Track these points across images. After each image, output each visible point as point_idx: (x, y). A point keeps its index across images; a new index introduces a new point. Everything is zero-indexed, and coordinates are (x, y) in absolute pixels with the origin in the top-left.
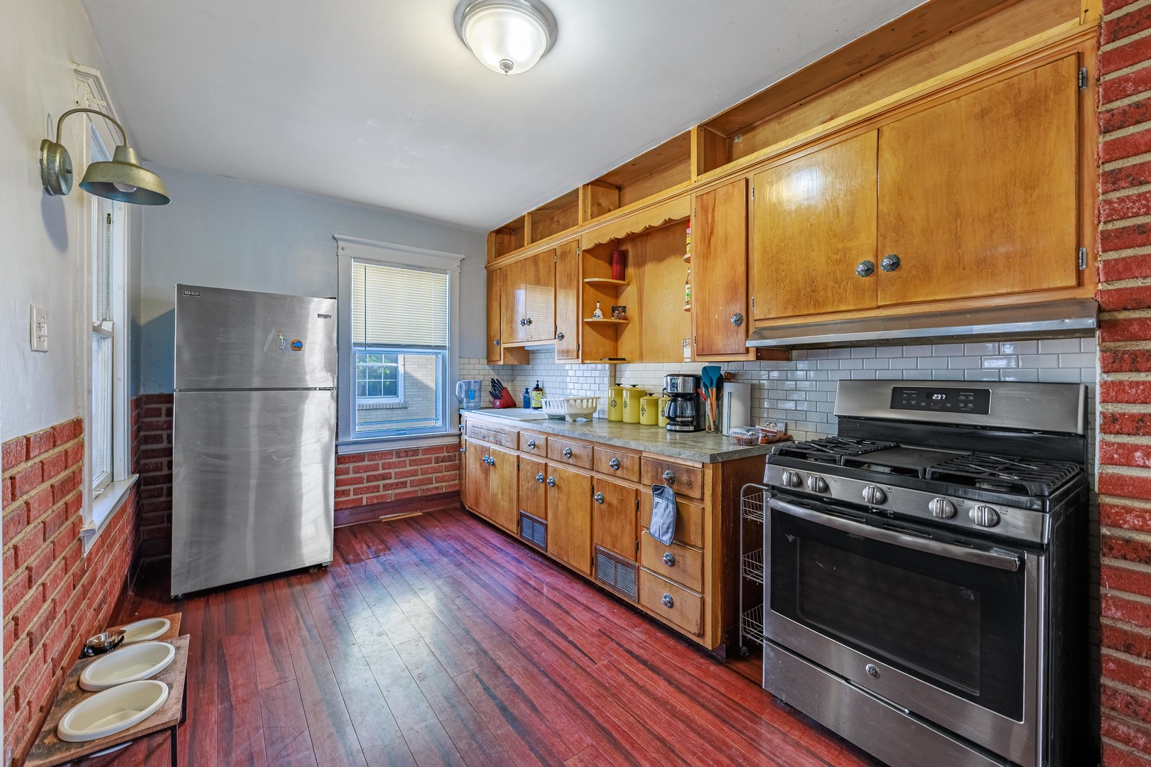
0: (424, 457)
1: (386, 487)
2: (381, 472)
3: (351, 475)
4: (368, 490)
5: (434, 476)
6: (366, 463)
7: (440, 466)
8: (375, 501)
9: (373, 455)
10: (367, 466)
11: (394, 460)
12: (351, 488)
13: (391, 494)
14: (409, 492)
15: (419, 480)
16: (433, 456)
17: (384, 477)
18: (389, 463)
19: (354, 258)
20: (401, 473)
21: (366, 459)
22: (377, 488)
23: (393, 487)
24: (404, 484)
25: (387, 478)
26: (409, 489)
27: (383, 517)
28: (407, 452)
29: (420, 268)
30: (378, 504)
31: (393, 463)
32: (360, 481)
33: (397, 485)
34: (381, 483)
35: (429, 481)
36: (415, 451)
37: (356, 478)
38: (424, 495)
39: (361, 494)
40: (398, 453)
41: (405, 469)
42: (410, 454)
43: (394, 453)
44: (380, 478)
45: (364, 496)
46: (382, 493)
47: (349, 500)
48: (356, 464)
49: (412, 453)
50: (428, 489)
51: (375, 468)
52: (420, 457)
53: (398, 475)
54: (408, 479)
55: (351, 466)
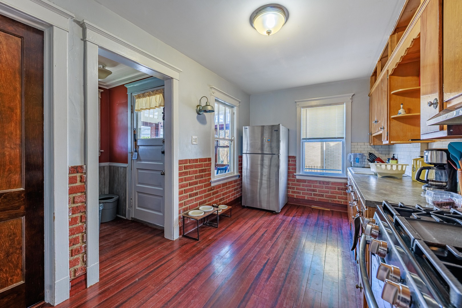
0: (332, 186)
1: (315, 195)
2: (312, 188)
3: (301, 187)
4: (307, 194)
5: (337, 195)
6: (306, 184)
7: (340, 192)
8: (310, 199)
9: (310, 181)
10: (307, 185)
11: (318, 184)
12: (301, 192)
13: (317, 198)
14: (324, 199)
15: (329, 195)
16: (337, 187)
17: (313, 191)
18: (315, 185)
19: (302, 107)
20: (321, 190)
21: (307, 182)
22: (311, 194)
23: (317, 196)
24: (322, 196)
25: (314, 191)
26: (324, 198)
27: (313, 206)
28: (324, 182)
29: (330, 105)
30: (311, 200)
31: (317, 186)
32: (304, 190)
33: (319, 195)
34: (313, 193)
35: (335, 197)
36: (328, 183)
37: (303, 189)
38: (332, 202)
39: (305, 195)
40: (320, 182)
41: (323, 189)
42: (325, 183)
43: (318, 181)
44: (312, 190)
45: (306, 196)
46: (313, 196)
47: (300, 196)
48: (303, 183)
49: (326, 183)
50: (334, 200)
51: (310, 186)
52: (330, 185)
53: (319, 191)
54: (325, 194)
55: (301, 183)
